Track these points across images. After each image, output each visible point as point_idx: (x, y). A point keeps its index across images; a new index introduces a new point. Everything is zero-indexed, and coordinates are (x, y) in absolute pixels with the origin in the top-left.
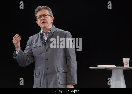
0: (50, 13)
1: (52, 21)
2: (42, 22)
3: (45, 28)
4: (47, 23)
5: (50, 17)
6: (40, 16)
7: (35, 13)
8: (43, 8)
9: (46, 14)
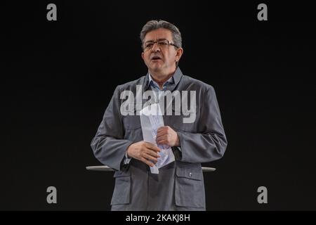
0: (174, 39)
1: (178, 59)
2: (153, 55)
3: (157, 70)
4: (164, 61)
5: (173, 47)
6: (151, 41)
7: (142, 34)
8: (160, 26)
9: (165, 39)
